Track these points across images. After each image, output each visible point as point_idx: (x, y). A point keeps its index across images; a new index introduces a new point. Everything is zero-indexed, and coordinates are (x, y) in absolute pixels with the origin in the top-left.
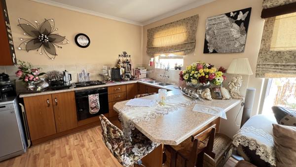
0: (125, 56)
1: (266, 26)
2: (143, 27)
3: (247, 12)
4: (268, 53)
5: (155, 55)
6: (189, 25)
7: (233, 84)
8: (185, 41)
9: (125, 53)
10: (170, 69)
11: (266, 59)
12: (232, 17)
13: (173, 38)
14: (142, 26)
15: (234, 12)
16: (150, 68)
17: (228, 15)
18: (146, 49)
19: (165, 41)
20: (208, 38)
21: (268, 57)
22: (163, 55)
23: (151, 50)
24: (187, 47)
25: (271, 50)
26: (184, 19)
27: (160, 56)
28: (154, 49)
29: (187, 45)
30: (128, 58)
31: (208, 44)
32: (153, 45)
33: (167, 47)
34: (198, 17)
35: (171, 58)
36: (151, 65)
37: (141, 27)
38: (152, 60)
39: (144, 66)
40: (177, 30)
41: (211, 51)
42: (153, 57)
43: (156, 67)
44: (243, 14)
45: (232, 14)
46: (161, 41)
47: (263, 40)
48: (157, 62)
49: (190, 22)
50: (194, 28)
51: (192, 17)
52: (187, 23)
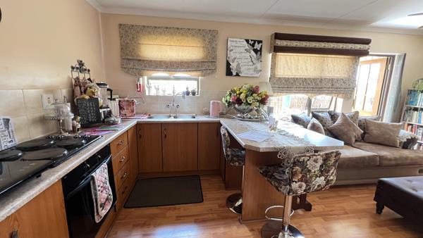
0: (81, 71)
1: (272, 57)
2: (102, 14)
3: (261, 44)
5: (144, 72)
8: (203, 58)
9: (81, 64)
12: (250, 44)
14: (100, 11)
15: (252, 40)
17: (247, 41)
19: (167, 53)
21: (275, 81)
25: (276, 76)
26: (200, 30)
29: (207, 64)
31: (231, 66)
33: (171, 62)
34: (217, 33)
37: (98, 12)
38: (138, 81)
40: (188, 40)
44: (258, 44)
47: (271, 69)
48: (149, 85)
49: (208, 34)
50: (214, 45)
51: (210, 31)
52: (204, 36)
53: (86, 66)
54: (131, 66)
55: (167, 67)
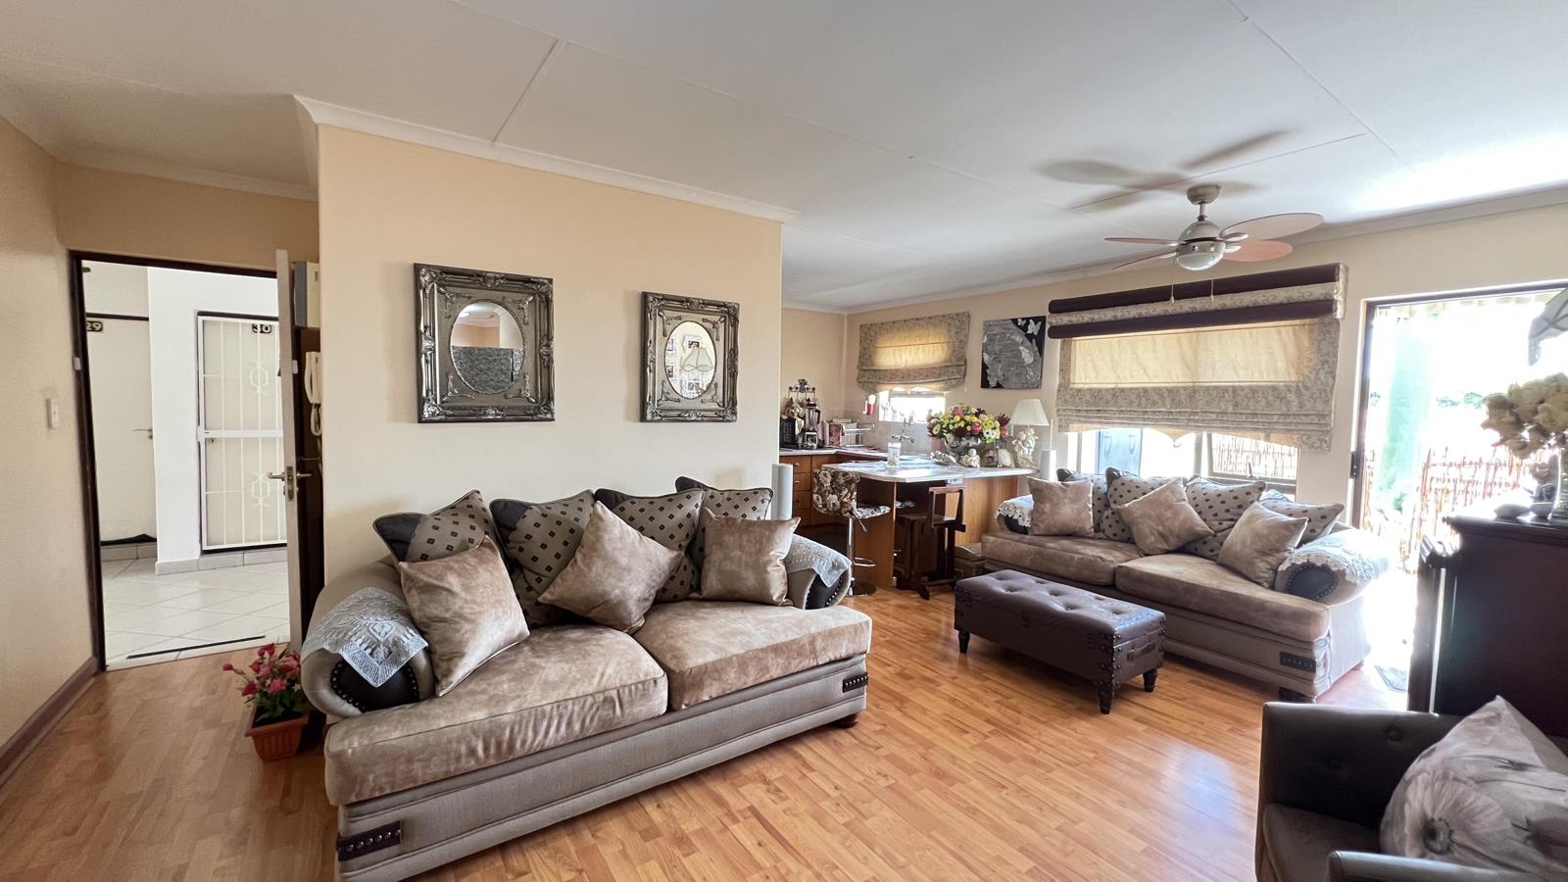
0: (802, 390)
1: (1062, 348)
2: (849, 316)
3: (1040, 323)
4: (1068, 391)
5: (879, 387)
6: (954, 330)
7: (1020, 443)
8: (946, 361)
9: (803, 383)
10: (915, 421)
11: (1066, 401)
12: (1020, 327)
13: (920, 350)
14: (846, 313)
15: (1023, 319)
16: (865, 419)
17: (1015, 321)
18: (856, 372)
19: (904, 358)
20: (986, 357)
21: (1068, 397)
22: (899, 389)
23: (870, 377)
24: (949, 373)
25: (1071, 386)
26: (944, 316)
27: (891, 390)
28: (877, 374)
29: (950, 369)
30: (810, 395)
31: (988, 371)
32: (873, 365)
33: (908, 370)
34: (969, 316)
35: (919, 394)
36: (868, 413)
37: (843, 316)
38: (872, 399)
39: (852, 417)
40: (929, 335)
41: (993, 383)
42: (875, 392)
43: (881, 419)
44: (1036, 324)
45: (1020, 322)
46: (894, 355)
47: (1061, 370)
48: (885, 405)
49: (955, 323)
50: (962, 337)
51: (958, 314)
52: (949, 324)
53: (810, 384)
54: (866, 379)
55: (903, 378)
